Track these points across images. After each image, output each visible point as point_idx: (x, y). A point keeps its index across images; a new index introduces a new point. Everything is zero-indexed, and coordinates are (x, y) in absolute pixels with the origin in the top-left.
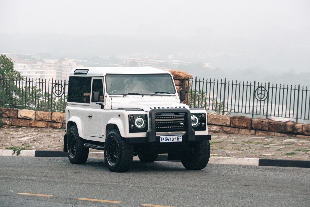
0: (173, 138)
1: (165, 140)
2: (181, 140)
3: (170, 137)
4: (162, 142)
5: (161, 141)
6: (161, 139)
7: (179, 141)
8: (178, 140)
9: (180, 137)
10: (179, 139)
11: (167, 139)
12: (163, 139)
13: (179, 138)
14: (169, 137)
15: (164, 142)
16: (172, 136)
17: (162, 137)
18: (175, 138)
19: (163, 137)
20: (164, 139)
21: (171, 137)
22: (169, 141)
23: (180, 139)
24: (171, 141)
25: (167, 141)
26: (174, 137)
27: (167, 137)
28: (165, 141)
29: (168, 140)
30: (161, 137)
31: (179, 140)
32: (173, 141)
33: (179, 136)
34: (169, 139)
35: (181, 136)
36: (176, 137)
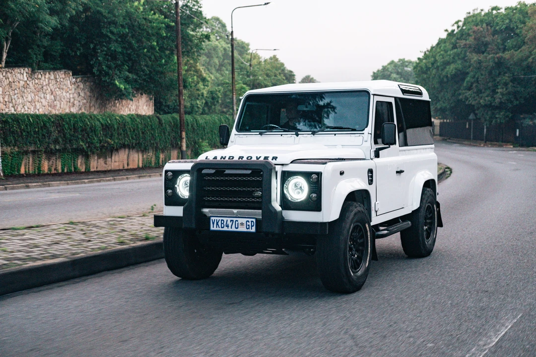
0: (237, 222)
1: (220, 227)
2: (253, 230)
3: (231, 221)
4: (215, 229)
5: (213, 227)
6: (213, 223)
7: (250, 230)
8: (247, 229)
9: (252, 221)
10: (249, 225)
11: (225, 224)
12: (217, 224)
14: (229, 219)
15: (218, 229)
16: (235, 219)
17: (216, 218)
18: (242, 224)
19: (218, 219)
20: (220, 223)
21: (233, 221)
22: (230, 229)
23: (252, 226)
24: (234, 229)
25: (225, 229)
26: (240, 220)
27: (225, 219)
28: (222, 227)
29: (228, 226)
30: (213, 218)
31: (249, 228)
32: (236, 228)
33: (250, 220)
34: (230, 224)
35: (254, 220)
36: (244, 220)
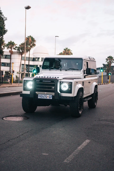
0: (46, 96)
4: (39, 98)
7: (50, 99)
12: (40, 96)
13: (50, 97)
14: (44, 95)
18: (48, 97)
19: (41, 95)
27: (43, 95)
29: (43, 97)
30: (39, 95)
32: (46, 98)
33: (50, 95)
